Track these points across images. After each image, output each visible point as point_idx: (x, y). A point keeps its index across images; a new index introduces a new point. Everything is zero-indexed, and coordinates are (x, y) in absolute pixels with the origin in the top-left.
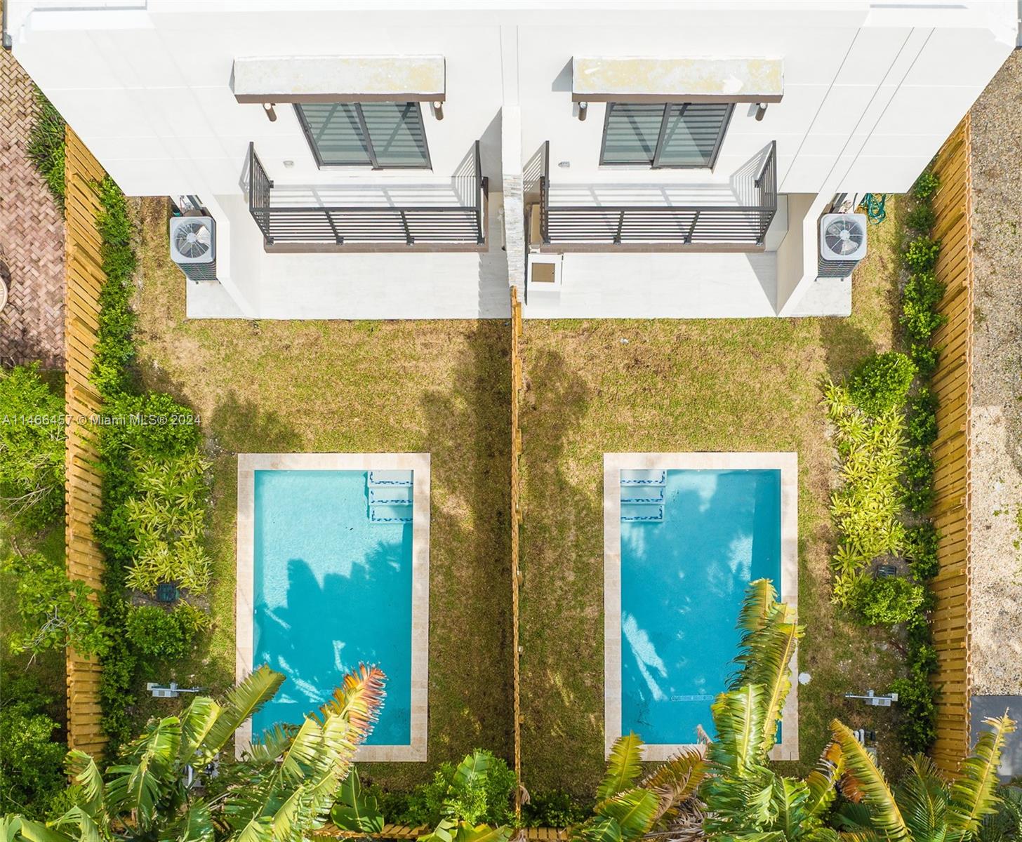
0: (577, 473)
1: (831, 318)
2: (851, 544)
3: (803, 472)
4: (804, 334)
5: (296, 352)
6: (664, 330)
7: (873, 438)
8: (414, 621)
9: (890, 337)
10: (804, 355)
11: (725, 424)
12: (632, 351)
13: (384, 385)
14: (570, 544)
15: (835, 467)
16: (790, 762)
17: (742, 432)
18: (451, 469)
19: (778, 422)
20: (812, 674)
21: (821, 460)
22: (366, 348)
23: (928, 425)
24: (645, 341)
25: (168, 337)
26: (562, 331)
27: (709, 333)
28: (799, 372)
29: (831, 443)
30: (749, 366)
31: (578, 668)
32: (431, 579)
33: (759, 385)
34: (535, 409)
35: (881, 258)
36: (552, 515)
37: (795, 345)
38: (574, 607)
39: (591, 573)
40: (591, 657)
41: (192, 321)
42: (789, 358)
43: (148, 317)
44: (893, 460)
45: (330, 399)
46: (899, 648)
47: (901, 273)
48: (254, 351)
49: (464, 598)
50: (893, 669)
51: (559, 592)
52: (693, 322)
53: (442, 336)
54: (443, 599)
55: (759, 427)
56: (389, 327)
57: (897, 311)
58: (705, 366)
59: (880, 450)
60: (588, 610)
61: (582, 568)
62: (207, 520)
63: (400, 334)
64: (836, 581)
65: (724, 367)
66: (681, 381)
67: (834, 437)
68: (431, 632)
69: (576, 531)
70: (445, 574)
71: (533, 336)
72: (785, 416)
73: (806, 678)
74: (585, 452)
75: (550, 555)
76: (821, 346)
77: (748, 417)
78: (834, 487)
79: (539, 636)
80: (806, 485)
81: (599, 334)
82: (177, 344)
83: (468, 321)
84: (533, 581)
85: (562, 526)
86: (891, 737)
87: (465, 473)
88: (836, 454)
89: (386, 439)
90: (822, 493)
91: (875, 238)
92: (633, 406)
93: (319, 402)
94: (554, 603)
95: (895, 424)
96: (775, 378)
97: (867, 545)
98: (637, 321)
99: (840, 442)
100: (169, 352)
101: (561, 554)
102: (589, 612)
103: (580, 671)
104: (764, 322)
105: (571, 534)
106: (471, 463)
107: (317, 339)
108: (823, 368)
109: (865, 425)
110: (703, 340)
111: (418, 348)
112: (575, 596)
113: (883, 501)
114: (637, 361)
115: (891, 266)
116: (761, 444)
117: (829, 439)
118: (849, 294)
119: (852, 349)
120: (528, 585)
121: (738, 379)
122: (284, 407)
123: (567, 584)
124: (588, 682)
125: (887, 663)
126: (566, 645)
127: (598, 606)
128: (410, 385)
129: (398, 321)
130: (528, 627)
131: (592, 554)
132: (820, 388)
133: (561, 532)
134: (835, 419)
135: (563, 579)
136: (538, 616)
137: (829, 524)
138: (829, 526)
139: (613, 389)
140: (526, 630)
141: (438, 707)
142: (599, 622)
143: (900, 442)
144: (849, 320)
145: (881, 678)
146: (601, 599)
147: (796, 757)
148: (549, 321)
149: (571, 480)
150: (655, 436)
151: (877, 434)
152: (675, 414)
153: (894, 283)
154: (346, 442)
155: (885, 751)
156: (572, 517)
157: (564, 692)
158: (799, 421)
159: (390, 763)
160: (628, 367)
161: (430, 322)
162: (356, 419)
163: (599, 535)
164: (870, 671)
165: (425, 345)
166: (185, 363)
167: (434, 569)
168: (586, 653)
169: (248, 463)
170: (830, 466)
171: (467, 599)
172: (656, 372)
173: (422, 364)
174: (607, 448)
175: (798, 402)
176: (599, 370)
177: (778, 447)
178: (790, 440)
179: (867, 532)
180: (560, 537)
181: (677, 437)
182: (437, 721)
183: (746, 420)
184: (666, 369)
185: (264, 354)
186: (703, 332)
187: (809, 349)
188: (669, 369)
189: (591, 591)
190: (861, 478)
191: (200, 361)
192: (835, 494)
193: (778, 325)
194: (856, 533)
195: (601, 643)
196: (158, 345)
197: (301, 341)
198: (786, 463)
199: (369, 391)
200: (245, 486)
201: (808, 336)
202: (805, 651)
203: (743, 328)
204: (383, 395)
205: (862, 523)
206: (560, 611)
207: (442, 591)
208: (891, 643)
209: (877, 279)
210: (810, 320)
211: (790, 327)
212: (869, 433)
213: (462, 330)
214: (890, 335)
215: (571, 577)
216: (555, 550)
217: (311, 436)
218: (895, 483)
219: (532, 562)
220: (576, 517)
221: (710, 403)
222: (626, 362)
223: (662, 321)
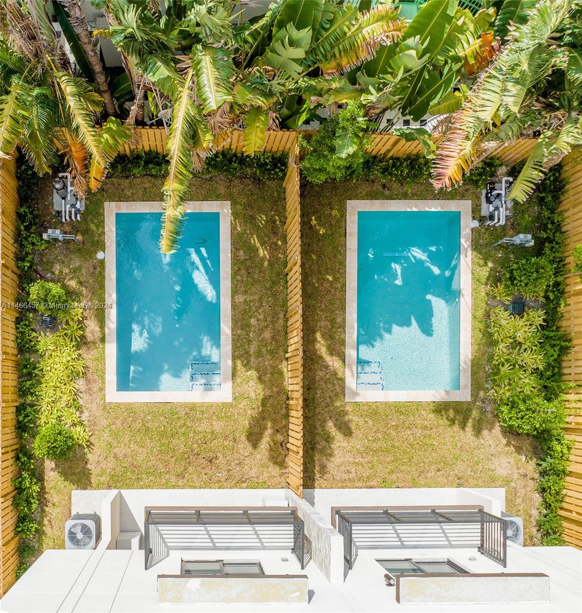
0: (249, 389)
1: (85, 489)
2: (72, 341)
3: (102, 389)
4: (103, 479)
5: (433, 467)
6: (193, 482)
7: (57, 411)
8: (356, 292)
9: (46, 476)
10: (102, 465)
11: (153, 421)
12: (214, 468)
13: (375, 446)
14: (254, 342)
15: (81, 392)
16: (110, 201)
17: (142, 416)
18: (332, 391)
19: (119, 422)
20: (96, 258)
21: (91, 397)
22: (387, 470)
23: (23, 415)
24: (205, 474)
25: (516, 476)
26: (260, 481)
27: (163, 480)
28: (105, 454)
29: (83, 408)
30: (137, 458)
31: (248, 262)
32: (344, 320)
33: (131, 446)
34: (277, 430)
35: (52, 528)
36: (265, 361)
37: (107, 472)
38: (250, 301)
39: (240, 323)
40: (239, 269)
41: (501, 486)
42: (111, 463)
43: (528, 489)
44: (44, 395)
45: (411, 437)
46: (40, 275)
47: (39, 519)
48: (460, 468)
49: (323, 307)
50: (43, 261)
51: (260, 311)
52: (174, 487)
53: (338, 478)
54: (336, 306)
55: (131, 419)
56: (372, 483)
57: (41, 493)
58: (166, 458)
59: (53, 402)
60: (242, 300)
61: (246, 326)
62: (491, 358)
63: (365, 479)
64: (81, 317)
65: (154, 458)
66: (182, 449)
67: (82, 412)
68: (344, 285)
69: (250, 351)
70: (335, 323)
71: (279, 478)
72: (114, 426)
73: (100, 255)
74: (244, 403)
75: (267, 335)
76: (91, 470)
77: (138, 425)
78: (82, 379)
79: (274, 283)
80: (100, 381)
81: (235, 479)
82: (510, 472)
83: (321, 488)
84: (278, 318)
85: (259, 354)
86: (44, 217)
87: (323, 389)
88: (81, 401)
89: (374, 411)
90: (89, 375)
91: (56, 541)
92: (213, 432)
93: (418, 434)
94: (264, 304)
95: (43, 419)
96: (120, 451)
97: (61, 340)
98: (210, 488)
99: (78, 409)
100: (515, 467)
101: (260, 335)
102: (240, 299)
103: (247, 260)
104: (129, 487)
105: (253, 349)
106: (319, 395)
107: (420, 475)
108: (89, 456)
109: (63, 418)
110: (168, 476)
111: (353, 470)
112: (250, 308)
113: (51, 369)
114: (211, 461)
115: (46, 522)
116: (130, 409)
117: (85, 411)
118: (74, 504)
119: (71, 469)
120: (281, 316)
121: (144, 450)
122: (441, 431)
123: (255, 316)
124: (241, 253)
125: (47, 265)
126: (256, 277)
127: (235, 302)
128: (358, 447)
129: (367, 487)
130: (281, 288)
131: (239, 336)
132: (91, 443)
133: (259, 351)
134: (81, 423)
135: (258, 320)
136: (274, 296)
137: (85, 356)
138: (85, 354)
139: (226, 443)
140: (283, 286)
141: (340, 236)
142: (235, 292)
143: (40, 407)
144: (73, 487)
145: (51, 255)
146: (234, 306)
147: (106, 204)
148: (268, 488)
149: (253, 384)
150: (198, 413)
151: (55, 412)
152: (185, 427)
153: (43, 511)
154: (400, 409)
155: (48, 208)
156: (252, 359)
157: (258, 245)
158: (104, 422)
159: (371, 199)
160: (216, 458)
161: (346, 487)
162: (394, 424)
163: (235, 348)
164: (58, 260)
165: (349, 472)
166: (504, 460)
167: (343, 326)
168: (243, 271)
169: (464, 395)
170: (84, 394)
171: (321, 306)
172: (198, 454)
173: (351, 460)
174: (231, 405)
175: (106, 435)
176: (236, 456)
177: (118, 405)
178: (110, 410)
179: (61, 348)
180: (260, 347)
181: (184, 412)
182: (340, 227)
183: (139, 423)
184: (192, 457)
185: (454, 466)
186: (168, 481)
187: (98, 470)
188: (189, 457)
189: (240, 312)
190: (65, 384)
191: (496, 461)
192: (81, 375)
193: (119, 485)
194: (68, 348)
195: (233, 277)
196: (522, 471)
197: (429, 475)
198: (113, 395)
199: (385, 442)
200: (466, 380)
201: (99, 478)
202: (100, 273)
203: (142, 483)
204: (377, 440)
205: (64, 354)
206: (260, 298)
207: (338, 312)
208: (45, 278)
209: (54, 514)
210: (98, 488)
211: (111, 483)
212: (60, 414)
213: (325, 482)
214: (46, 478)
215: (253, 321)
216: (264, 338)
217: (423, 413)
218: (43, 381)
219: (279, 330)
220: (250, 360)
221: (163, 435)
222: (218, 461)
223: (195, 487)
